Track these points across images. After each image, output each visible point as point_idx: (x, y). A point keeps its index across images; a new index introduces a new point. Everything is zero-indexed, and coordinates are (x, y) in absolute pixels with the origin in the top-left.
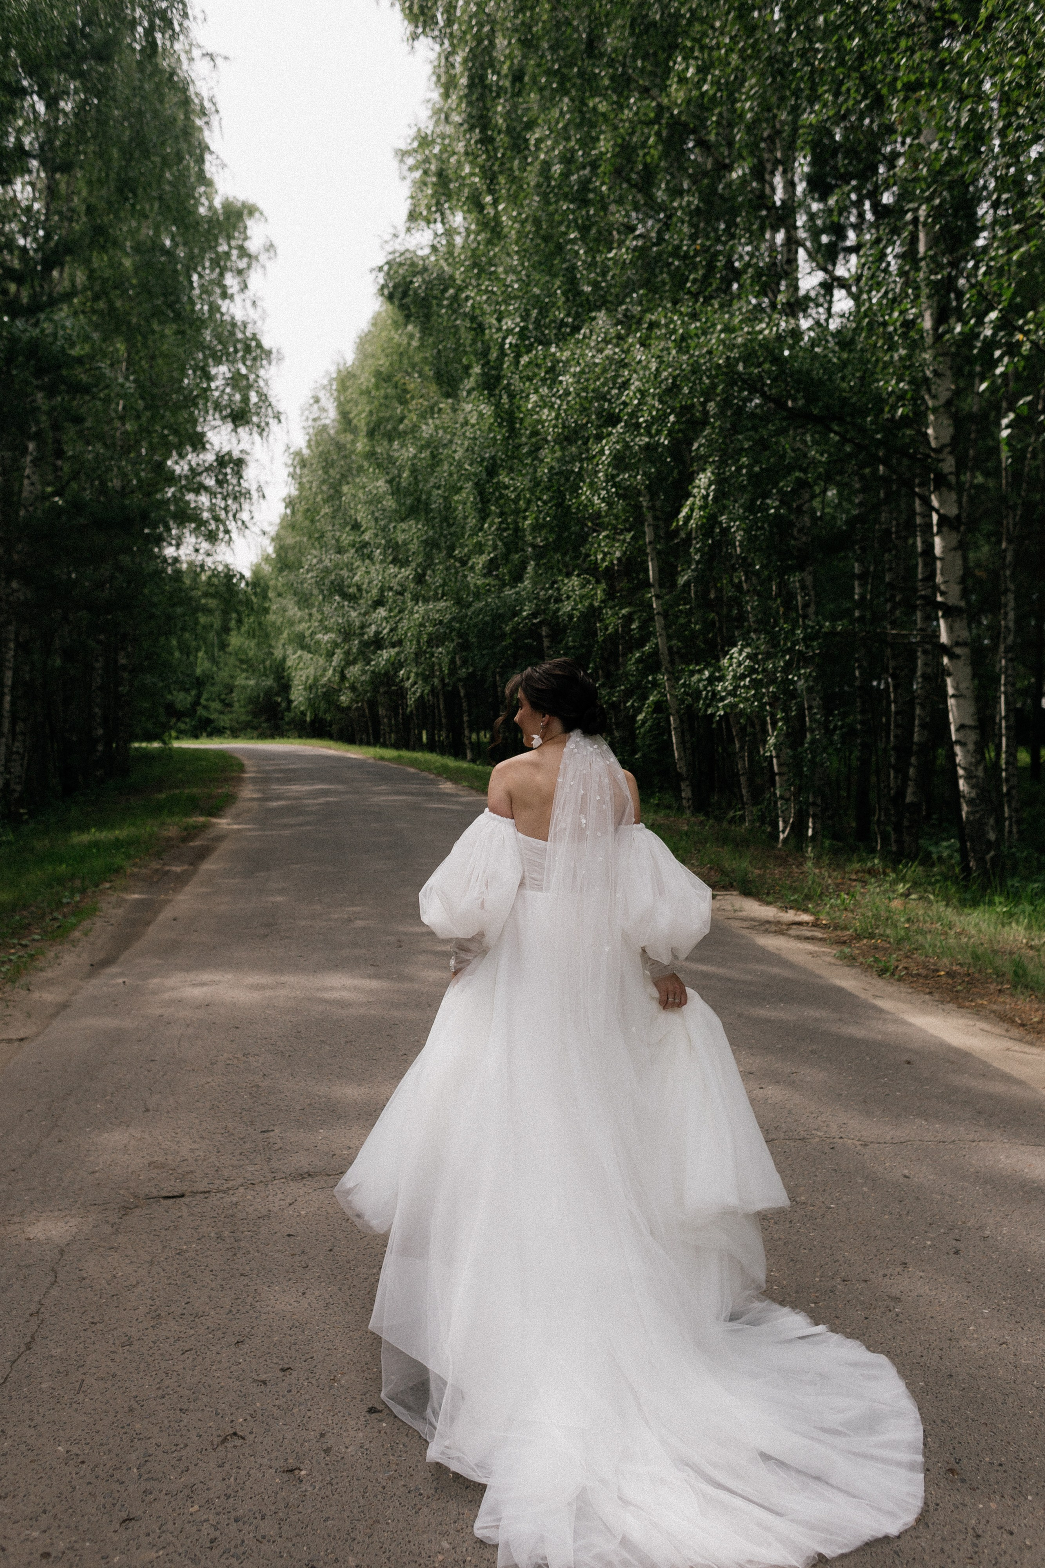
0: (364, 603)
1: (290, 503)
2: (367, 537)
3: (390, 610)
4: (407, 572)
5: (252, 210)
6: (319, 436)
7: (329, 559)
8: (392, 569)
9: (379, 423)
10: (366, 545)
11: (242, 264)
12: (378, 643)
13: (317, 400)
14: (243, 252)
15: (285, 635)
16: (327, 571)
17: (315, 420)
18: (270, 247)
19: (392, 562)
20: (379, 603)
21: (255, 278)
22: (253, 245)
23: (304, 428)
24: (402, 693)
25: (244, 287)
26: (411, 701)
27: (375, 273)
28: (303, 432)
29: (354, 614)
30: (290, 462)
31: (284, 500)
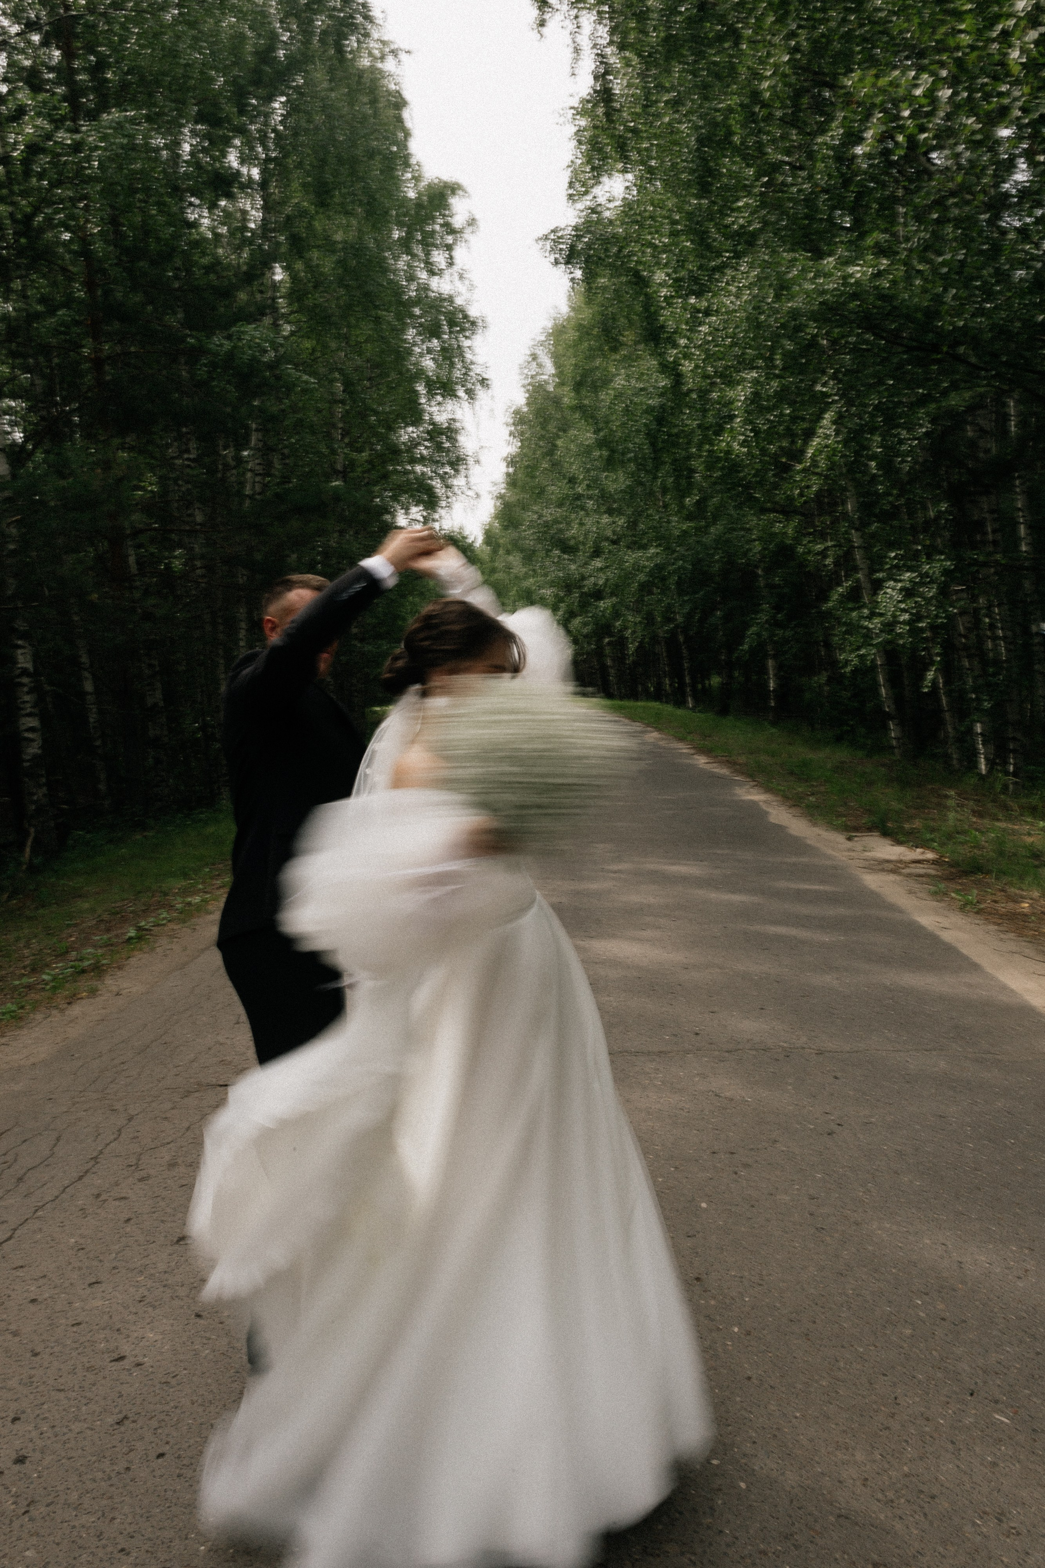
0: (581, 556)
1: (512, 461)
2: (580, 490)
3: (606, 559)
4: (621, 521)
5: (453, 188)
6: (536, 391)
7: (550, 513)
8: (605, 519)
9: (584, 376)
10: (578, 497)
11: (449, 239)
12: (598, 595)
13: (534, 357)
14: (450, 229)
15: (513, 593)
16: (546, 525)
17: (532, 377)
18: (472, 222)
19: (605, 512)
20: (597, 553)
21: (459, 253)
22: (458, 221)
23: (524, 386)
24: (621, 643)
25: (451, 263)
26: (632, 647)
27: (541, 243)
28: (523, 389)
29: (573, 567)
30: (512, 421)
31: (505, 459)
